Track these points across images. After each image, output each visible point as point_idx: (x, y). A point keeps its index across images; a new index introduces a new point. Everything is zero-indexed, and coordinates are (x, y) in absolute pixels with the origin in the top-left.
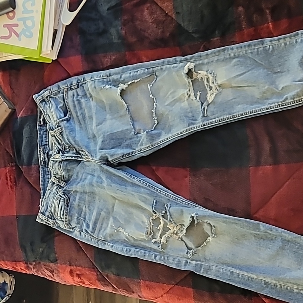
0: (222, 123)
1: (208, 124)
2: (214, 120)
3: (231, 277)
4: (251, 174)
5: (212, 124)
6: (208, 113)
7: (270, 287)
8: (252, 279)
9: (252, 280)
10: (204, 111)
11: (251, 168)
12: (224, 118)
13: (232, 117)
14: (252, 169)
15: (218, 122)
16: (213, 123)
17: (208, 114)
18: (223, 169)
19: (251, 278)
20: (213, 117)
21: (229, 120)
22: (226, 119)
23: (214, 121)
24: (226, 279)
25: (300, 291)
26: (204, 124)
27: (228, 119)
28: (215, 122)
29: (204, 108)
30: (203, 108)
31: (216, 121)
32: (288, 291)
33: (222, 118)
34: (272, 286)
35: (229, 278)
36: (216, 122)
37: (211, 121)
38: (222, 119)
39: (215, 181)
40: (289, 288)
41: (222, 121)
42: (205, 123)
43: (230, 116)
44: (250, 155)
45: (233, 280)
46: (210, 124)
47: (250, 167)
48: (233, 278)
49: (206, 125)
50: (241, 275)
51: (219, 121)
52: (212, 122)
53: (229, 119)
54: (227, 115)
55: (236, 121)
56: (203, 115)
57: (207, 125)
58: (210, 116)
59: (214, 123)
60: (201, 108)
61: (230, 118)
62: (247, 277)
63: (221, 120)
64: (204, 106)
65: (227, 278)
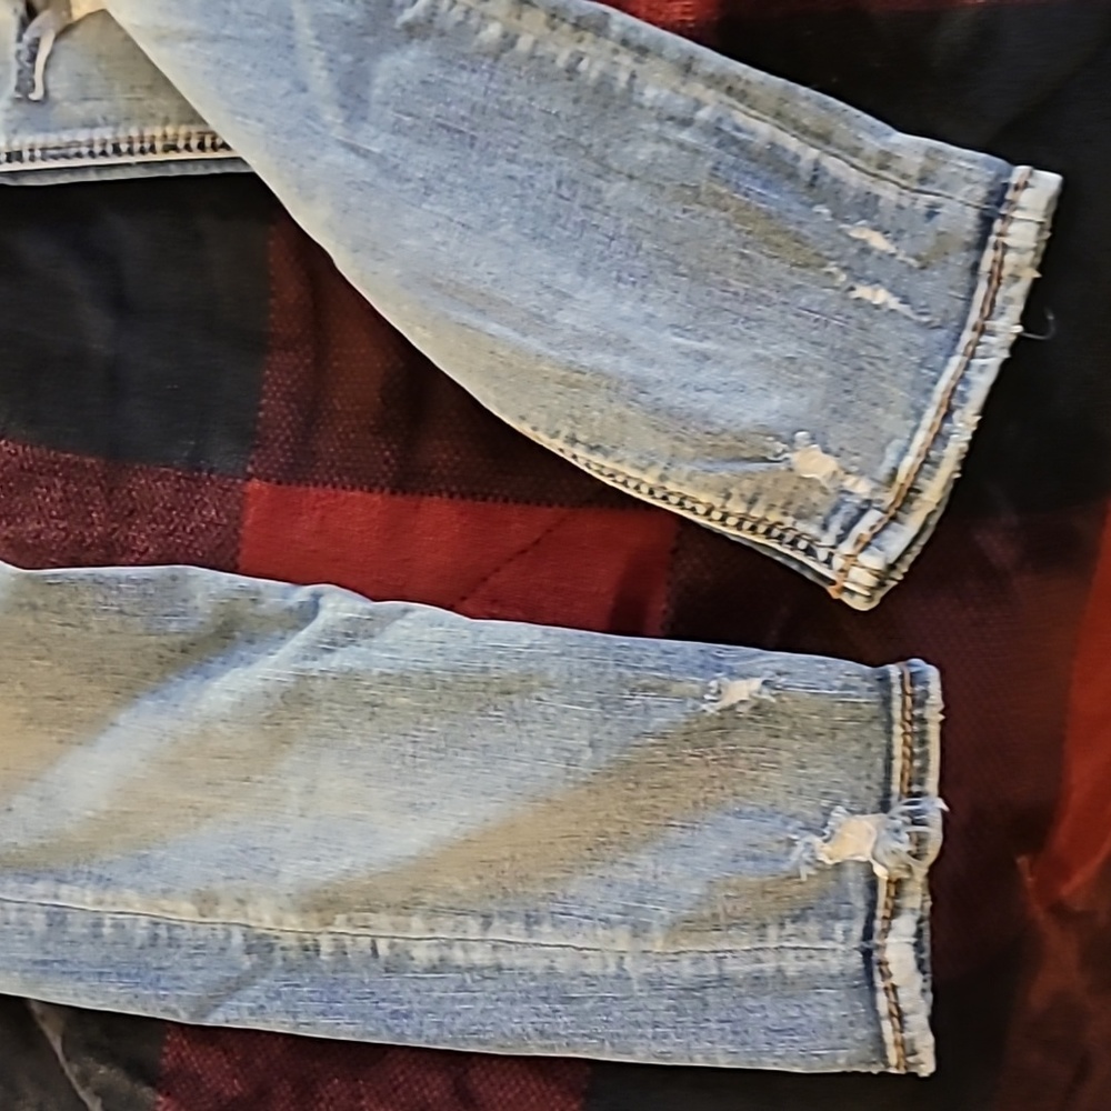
0: (130, 167)
1: (38, 153)
2: (82, 136)
3: (50, 946)
4: (248, 522)
5: (66, 157)
6: (51, 79)
7: (280, 963)
8: (177, 932)
9: (173, 942)
10: (33, 58)
11: (256, 484)
12: (147, 133)
13: (194, 143)
14: (260, 492)
15: (104, 153)
16: (73, 151)
17: (51, 86)
18: (89, 461)
19: (170, 928)
20: (80, 111)
21: (173, 156)
22: (159, 145)
23: (79, 144)
24: (21, 960)
25: (446, 952)
26: (16, 145)
27: (167, 149)
28: (85, 150)
29: (36, 43)
30: (27, 37)
31: (91, 144)
32: (378, 966)
33: (134, 133)
34: (292, 955)
35: (40, 957)
36: (92, 154)
37: (66, 137)
38: (130, 141)
39: (33, 526)
40: (382, 946)
41: (130, 152)
42: (22, 141)
43: (183, 130)
44: (264, 401)
45: (63, 962)
46: (55, 157)
47: (249, 478)
48: (63, 952)
49: (26, 155)
50: (108, 922)
51: (109, 149)
52: (69, 146)
53: (175, 148)
54: (166, 121)
55: (216, 170)
56: (18, 89)
57: (32, 159)
58: (66, 104)
59: (79, 155)
60: (20, 39)
61: (181, 144)
62: (143, 921)
63: (124, 147)
64: (39, 28)
65: (26, 956)
